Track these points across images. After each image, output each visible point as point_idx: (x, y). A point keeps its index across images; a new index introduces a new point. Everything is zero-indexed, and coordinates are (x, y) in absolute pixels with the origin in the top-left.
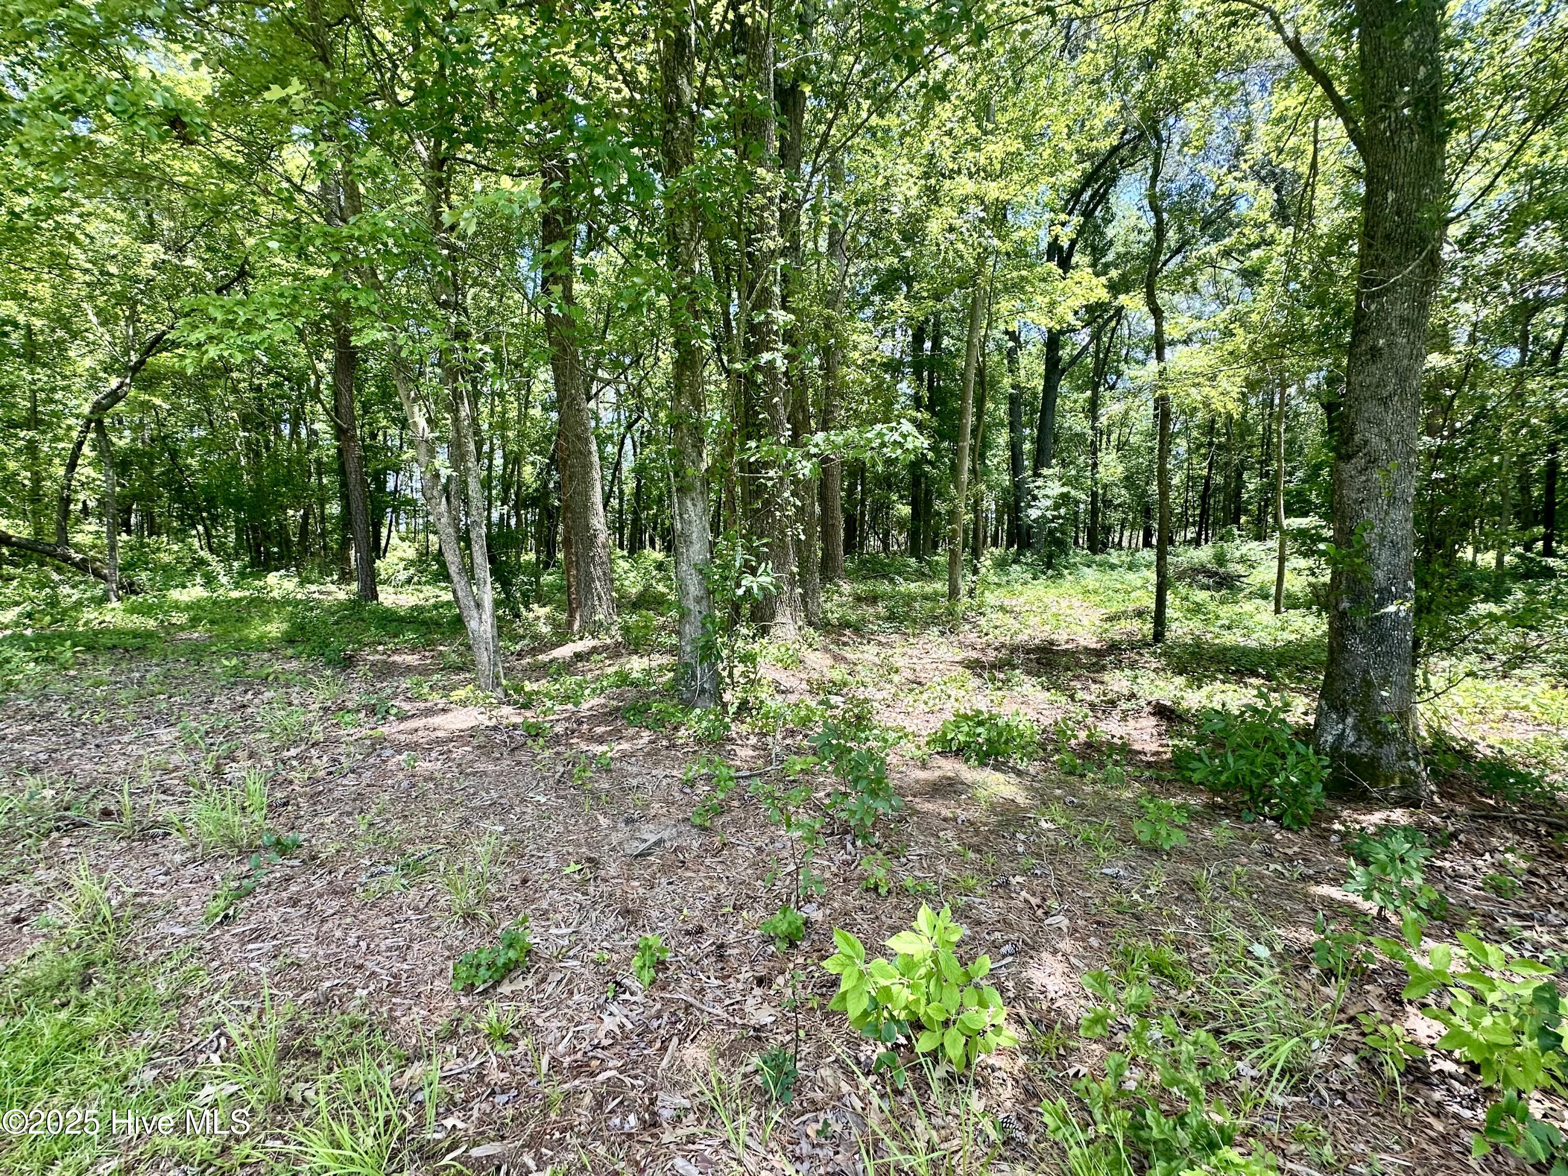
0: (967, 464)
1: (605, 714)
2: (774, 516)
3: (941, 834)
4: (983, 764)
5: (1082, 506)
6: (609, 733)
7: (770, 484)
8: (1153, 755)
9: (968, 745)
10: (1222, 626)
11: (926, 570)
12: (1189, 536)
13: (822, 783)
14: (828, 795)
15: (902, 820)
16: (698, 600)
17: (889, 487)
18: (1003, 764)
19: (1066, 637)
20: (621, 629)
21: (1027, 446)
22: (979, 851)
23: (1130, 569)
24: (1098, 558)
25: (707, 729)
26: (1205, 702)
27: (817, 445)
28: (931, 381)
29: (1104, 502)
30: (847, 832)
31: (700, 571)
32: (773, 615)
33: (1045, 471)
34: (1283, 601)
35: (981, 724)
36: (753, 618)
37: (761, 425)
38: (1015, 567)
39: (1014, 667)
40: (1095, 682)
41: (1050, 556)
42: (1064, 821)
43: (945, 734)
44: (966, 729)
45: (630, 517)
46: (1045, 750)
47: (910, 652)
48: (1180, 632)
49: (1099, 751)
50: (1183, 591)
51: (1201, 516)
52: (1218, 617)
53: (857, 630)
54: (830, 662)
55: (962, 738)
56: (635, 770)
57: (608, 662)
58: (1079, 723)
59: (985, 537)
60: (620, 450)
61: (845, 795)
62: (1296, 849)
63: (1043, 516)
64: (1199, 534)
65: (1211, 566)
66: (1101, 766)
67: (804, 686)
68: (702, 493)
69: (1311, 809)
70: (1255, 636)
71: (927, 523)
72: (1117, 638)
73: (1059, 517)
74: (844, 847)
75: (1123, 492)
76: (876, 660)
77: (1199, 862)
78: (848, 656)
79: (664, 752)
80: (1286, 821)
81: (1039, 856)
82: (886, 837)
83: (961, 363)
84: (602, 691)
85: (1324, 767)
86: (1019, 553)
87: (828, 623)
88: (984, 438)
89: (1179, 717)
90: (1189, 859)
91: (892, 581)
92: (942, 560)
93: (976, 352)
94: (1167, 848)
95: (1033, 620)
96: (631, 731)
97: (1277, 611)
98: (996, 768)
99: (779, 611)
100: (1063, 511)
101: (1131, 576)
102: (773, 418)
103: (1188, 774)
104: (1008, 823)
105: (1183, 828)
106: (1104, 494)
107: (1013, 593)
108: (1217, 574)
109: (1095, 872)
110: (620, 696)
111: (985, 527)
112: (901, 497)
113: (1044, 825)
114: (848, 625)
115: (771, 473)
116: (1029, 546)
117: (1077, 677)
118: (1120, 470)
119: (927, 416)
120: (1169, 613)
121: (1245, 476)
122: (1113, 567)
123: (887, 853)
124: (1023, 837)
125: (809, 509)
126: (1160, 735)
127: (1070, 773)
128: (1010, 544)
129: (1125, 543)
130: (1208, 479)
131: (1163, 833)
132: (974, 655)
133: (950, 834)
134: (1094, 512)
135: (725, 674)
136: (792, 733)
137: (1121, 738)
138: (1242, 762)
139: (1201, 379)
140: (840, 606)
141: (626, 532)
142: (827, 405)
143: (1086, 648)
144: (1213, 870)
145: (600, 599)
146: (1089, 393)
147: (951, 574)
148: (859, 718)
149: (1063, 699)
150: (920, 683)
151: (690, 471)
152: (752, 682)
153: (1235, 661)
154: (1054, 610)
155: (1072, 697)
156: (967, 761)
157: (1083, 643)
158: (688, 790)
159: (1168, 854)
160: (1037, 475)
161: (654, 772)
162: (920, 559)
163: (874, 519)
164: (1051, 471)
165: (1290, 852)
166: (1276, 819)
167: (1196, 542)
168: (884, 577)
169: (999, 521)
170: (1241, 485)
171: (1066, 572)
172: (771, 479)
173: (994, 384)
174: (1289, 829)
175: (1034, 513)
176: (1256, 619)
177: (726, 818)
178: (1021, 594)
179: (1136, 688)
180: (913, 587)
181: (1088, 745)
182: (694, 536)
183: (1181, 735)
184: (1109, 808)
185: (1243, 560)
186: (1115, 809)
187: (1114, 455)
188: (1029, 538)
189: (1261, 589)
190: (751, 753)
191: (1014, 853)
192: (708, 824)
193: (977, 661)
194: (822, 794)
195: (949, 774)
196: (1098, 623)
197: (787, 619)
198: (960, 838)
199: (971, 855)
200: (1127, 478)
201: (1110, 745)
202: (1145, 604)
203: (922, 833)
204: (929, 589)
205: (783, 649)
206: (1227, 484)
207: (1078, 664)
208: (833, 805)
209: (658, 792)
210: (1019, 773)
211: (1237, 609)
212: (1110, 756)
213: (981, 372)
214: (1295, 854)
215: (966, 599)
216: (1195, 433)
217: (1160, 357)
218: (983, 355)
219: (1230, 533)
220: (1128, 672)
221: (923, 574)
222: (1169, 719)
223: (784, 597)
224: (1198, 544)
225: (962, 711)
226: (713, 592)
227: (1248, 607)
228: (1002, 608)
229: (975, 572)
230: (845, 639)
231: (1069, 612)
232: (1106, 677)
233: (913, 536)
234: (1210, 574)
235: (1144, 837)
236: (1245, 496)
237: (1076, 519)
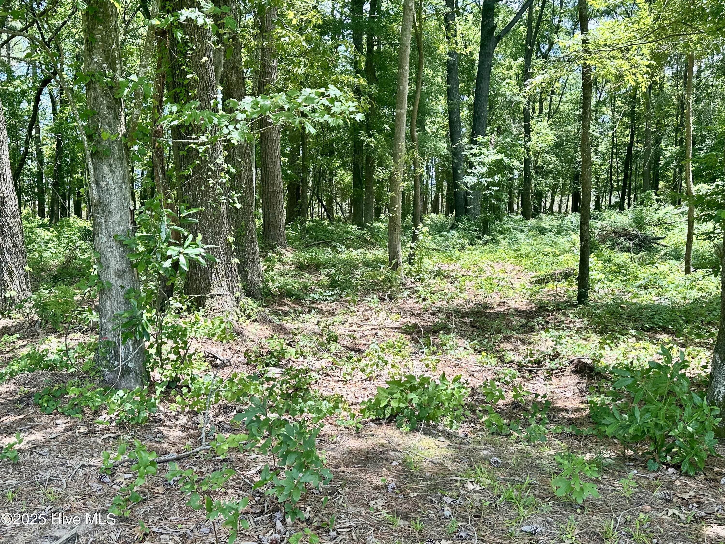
0: (404, 130)
1: (14, 402)
2: (206, 183)
3: (372, 503)
4: (414, 429)
5: (516, 172)
6: (20, 422)
7: (201, 149)
8: (574, 411)
9: (400, 410)
10: (640, 286)
11: (368, 237)
12: (614, 200)
13: (254, 460)
14: (260, 472)
15: (334, 492)
16: (120, 274)
17: (332, 153)
18: (434, 427)
19: (498, 300)
20: (36, 305)
21: (465, 113)
22: (408, 519)
23: (559, 233)
24: (532, 222)
25: (131, 411)
26: (622, 359)
27: (244, 111)
28: (370, 45)
29: (536, 168)
30: (276, 510)
31: (121, 242)
32: (208, 288)
33: (481, 139)
34: (692, 261)
35: (413, 389)
36: (187, 290)
37: (189, 86)
38: (454, 233)
39: (448, 331)
40: (523, 343)
41: (486, 222)
42: (488, 481)
43: (378, 402)
44: (398, 395)
45: (51, 181)
46: (473, 412)
47: (350, 320)
48: (602, 293)
49: (525, 410)
50: (606, 253)
51: (624, 181)
52: (636, 278)
53: (298, 300)
54: (269, 332)
55: (394, 404)
56: (47, 461)
57: (21, 343)
58: (507, 383)
59: (426, 203)
60: (36, 108)
61: (276, 471)
62: (692, 493)
63: (479, 183)
64: (622, 199)
65: (634, 230)
66: (526, 424)
67: (242, 359)
68: (120, 159)
69: (704, 455)
70: (667, 295)
71: (369, 189)
72: (545, 299)
73: (493, 184)
74: (274, 526)
75: (554, 158)
76: (316, 329)
77: (608, 513)
78: (288, 326)
79: (81, 440)
80: (684, 468)
81: (464, 518)
82: (317, 512)
83: (397, 27)
84: (12, 376)
85: (716, 417)
86: (457, 219)
87: (269, 293)
88: (422, 104)
89: (598, 373)
90: (600, 510)
91: (334, 248)
92: (383, 226)
93: (412, 15)
94: (580, 502)
95: (468, 285)
96: (44, 419)
97: (687, 271)
98: (427, 433)
99: (215, 282)
100: (497, 178)
101: (561, 240)
102: (202, 78)
103: (602, 428)
104: (436, 487)
105: (595, 481)
106: (536, 161)
107: (450, 257)
108: (636, 236)
109: (516, 530)
110: (33, 383)
111: (425, 194)
112: (343, 165)
113: (470, 487)
114: (289, 294)
115: (203, 138)
116: (467, 211)
117: (507, 339)
118: (551, 138)
119: (363, 82)
120: (593, 275)
121: (663, 144)
122: (543, 231)
123: (318, 528)
124: (450, 501)
125: (245, 176)
126: (581, 392)
127: (497, 433)
128: (449, 210)
129: (556, 208)
130: (630, 146)
131: (577, 488)
132: (413, 320)
133: (380, 503)
134: (527, 179)
135: (153, 351)
136: (225, 409)
137: (545, 396)
138: (648, 415)
139: (615, 53)
140: (282, 274)
141: (47, 198)
142: (264, 66)
143: (516, 310)
144: (620, 520)
145: (10, 273)
146: (521, 60)
147: (391, 241)
148: (297, 389)
149: (494, 361)
150: (359, 351)
151: (105, 136)
152: (182, 359)
153: (651, 319)
154: (488, 274)
155: (501, 359)
156: (399, 427)
157: (513, 305)
158: (107, 480)
159: (582, 507)
160: (473, 142)
161: (69, 463)
162: (361, 226)
163: (317, 183)
164: (485, 139)
165: (686, 496)
166: (677, 467)
167: (620, 207)
168: (327, 244)
169: (439, 188)
170: (658, 153)
171: (500, 237)
172: (203, 144)
173: (432, 52)
174: (687, 475)
175: (471, 180)
176: (669, 279)
177: (150, 505)
178: (458, 259)
179: (559, 348)
180: (356, 254)
181: (516, 405)
182: (114, 205)
183: (599, 392)
184: (531, 466)
185: (660, 223)
186: (537, 466)
187: (545, 123)
188: (466, 204)
189: (675, 250)
190: (180, 434)
191: (441, 518)
192: (127, 514)
193: (415, 326)
194: (253, 471)
195: (383, 441)
196: (528, 286)
197: (224, 290)
198: (390, 506)
199: (400, 523)
200: (557, 145)
201: (535, 403)
202: (571, 266)
203: (353, 503)
204: (370, 255)
205: (217, 323)
206: (648, 151)
207: (509, 326)
208: (263, 482)
209: (74, 484)
210: (448, 436)
211: (653, 269)
212: (534, 415)
213: (417, 37)
214: (691, 498)
215: (406, 265)
216: (618, 103)
217: (584, 29)
218: (420, 20)
219: (648, 197)
220: (554, 333)
221: (366, 241)
222: (590, 377)
223: (220, 268)
224: (622, 209)
225: (397, 378)
226: (136, 266)
227: (663, 267)
228: (438, 274)
229: (415, 238)
230: (286, 308)
231: (501, 275)
232: (534, 337)
233: (356, 203)
234: (631, 237)
235: (560, 493)
236: (662, 162)
237: (511, 186)
